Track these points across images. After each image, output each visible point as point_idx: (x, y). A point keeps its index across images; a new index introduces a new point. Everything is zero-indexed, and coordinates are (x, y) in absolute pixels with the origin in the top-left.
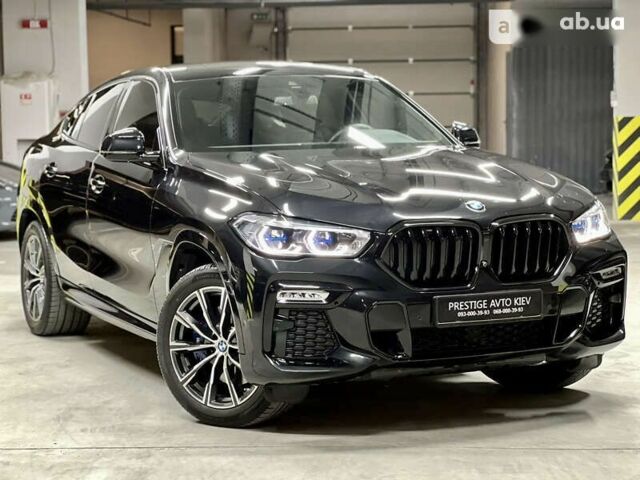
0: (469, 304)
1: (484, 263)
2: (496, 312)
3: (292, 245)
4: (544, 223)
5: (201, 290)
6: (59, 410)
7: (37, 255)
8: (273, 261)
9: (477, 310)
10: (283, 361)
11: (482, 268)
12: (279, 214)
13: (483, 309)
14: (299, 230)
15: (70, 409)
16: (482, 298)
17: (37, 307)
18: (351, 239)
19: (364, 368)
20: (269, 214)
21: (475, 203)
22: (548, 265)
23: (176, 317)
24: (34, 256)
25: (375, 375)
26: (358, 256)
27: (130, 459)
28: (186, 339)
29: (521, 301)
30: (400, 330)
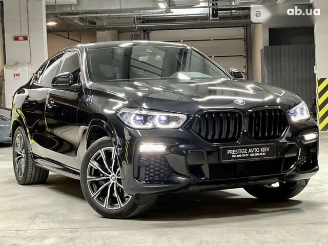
0: (238, 151)
1: (245, 130)
2: (251, 155)
3: (147, 123)
4: (275, 110)
5: (102, 149)
6: (31, 214)
7: (21, 143)
8: (138, 131)
9: (242, 154)
10: (144, 182)
11: (244, 133)
12: (141, 108)
13: (245, 154)
14: (151, 115)
15: (37, 214)
16: (245, 148)
17: (21, 170)
18: (177, 119)
19: (185, 185)
20: (136, 108)
21: (240, 101)
22: (277, 132)
23: (90, 164)
24: (19, 145)
25: (191, 189)
26: (181, 127)
27: (67, 233)
28: (95, 175)
29: (265, 149)
30: (203, 165)
